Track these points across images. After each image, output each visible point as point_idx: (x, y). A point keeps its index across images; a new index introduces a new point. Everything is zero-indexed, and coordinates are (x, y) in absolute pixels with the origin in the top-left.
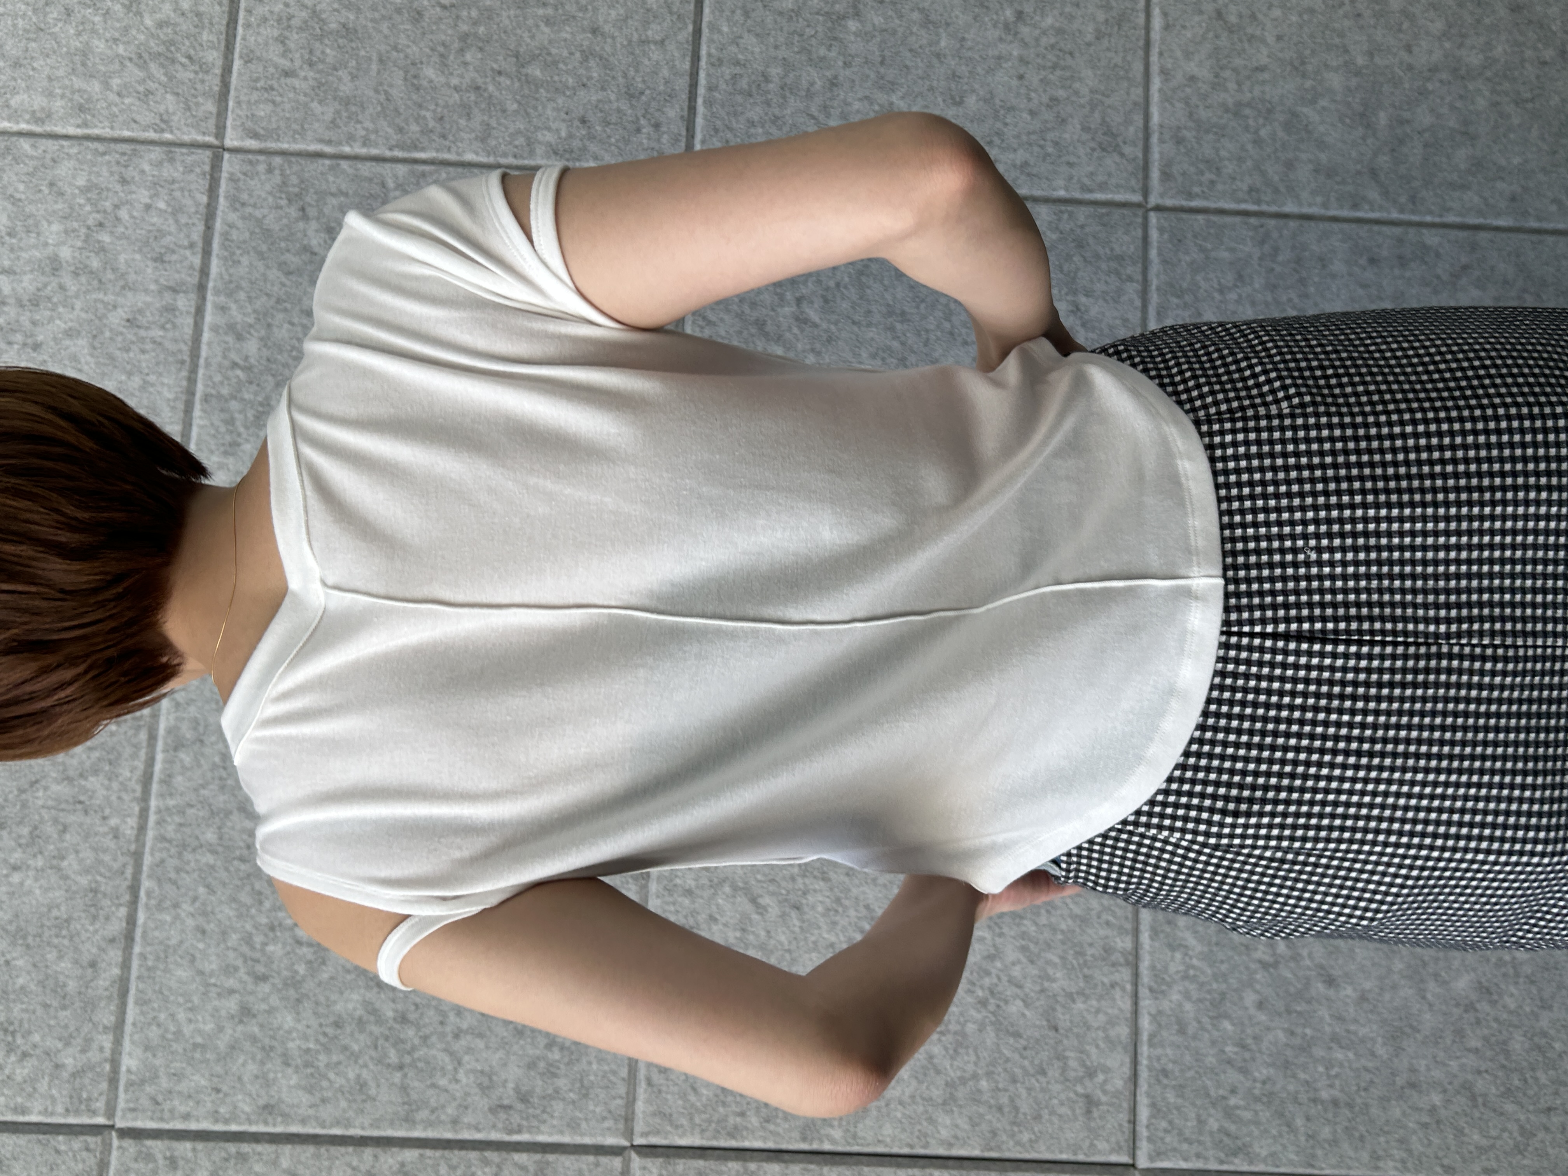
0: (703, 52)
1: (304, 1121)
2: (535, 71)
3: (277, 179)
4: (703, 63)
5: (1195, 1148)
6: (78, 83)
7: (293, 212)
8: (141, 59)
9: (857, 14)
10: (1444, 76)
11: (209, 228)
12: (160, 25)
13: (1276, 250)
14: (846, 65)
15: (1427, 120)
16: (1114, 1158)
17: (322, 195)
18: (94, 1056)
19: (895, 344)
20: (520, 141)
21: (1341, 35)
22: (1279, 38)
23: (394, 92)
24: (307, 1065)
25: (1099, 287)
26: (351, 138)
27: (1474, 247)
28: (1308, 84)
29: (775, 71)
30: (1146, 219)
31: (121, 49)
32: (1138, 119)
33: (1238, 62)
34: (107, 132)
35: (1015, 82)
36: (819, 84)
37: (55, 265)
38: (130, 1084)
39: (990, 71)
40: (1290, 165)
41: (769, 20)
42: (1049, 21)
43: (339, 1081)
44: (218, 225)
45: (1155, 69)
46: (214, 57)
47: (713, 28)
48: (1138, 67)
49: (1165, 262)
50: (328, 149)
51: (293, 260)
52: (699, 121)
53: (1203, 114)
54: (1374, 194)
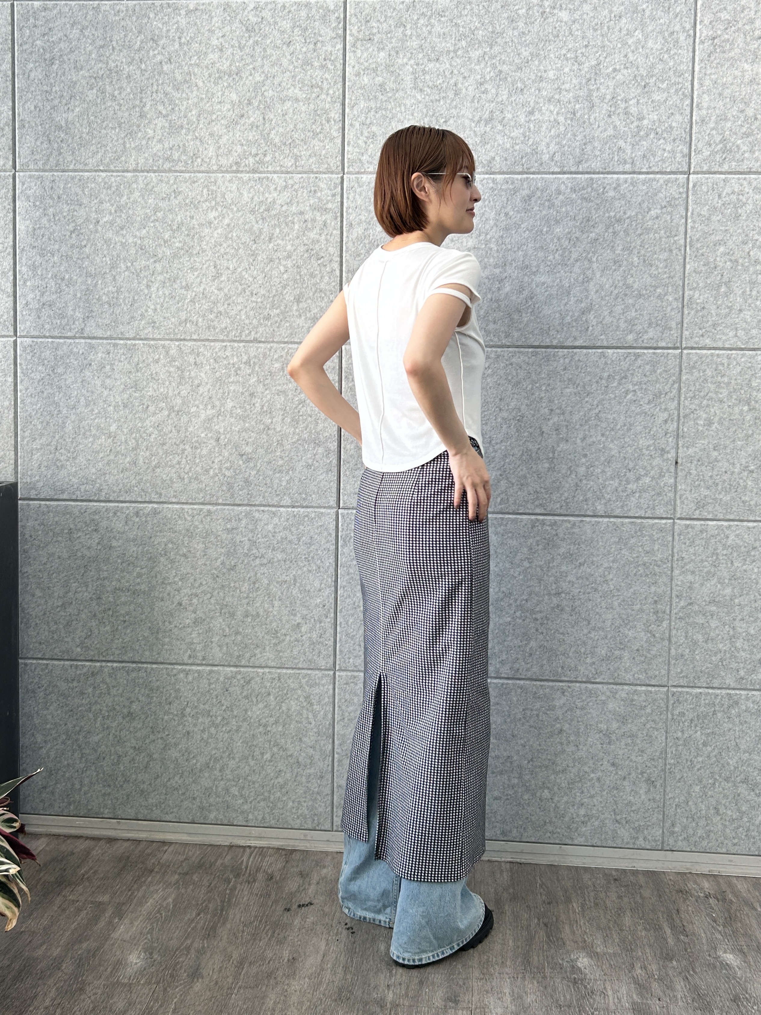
0: (734, 352)
1: (347, 237)
2: (723, 289)
3: (677, 196)
4: (729, 352)
5: (345, 528)
6: (713, 118)
7: (664, 204)
8: (723, 140)
9: (750, 410)
10: (731, 633)
11: (658, 173)
12: (738, 146)
13: (659, 566)
14: (729, 406)
15: (713, 625)
16: (341, 502)
17: (670, 213)
18: (366, 165)
19: (619, 427)
20: (695, 285)
21: (747, 594)
22: (745, 571)
23: (713, 236)
24: (365, 237)
25: (642, 501)
26: (694, 222)
27: (663, 639)
28: (726, 581)
29: (726, 379)
30: (670, 518)
31: (727, 133)
32: (710, 516)
33: (735, 554)
34: (694, 131)
35: (724, 470)
36: (721, 396)
37: (641, 119)
38: (358, 178)
39: (728, 461)
40: (693, 573)
41: (747, 376)
42: (750, 483)
43: (360, 247)
44: (658, 176)
45: (732, 523)
46: (726, 167)
47: (743, 355)
48: (732, 517)
49: (653, 525)
50: (689, 214)
51: (645, 205)
52: (705, 352)
53: (713, 541)
54: (682, 603)
